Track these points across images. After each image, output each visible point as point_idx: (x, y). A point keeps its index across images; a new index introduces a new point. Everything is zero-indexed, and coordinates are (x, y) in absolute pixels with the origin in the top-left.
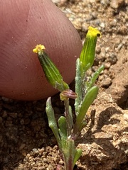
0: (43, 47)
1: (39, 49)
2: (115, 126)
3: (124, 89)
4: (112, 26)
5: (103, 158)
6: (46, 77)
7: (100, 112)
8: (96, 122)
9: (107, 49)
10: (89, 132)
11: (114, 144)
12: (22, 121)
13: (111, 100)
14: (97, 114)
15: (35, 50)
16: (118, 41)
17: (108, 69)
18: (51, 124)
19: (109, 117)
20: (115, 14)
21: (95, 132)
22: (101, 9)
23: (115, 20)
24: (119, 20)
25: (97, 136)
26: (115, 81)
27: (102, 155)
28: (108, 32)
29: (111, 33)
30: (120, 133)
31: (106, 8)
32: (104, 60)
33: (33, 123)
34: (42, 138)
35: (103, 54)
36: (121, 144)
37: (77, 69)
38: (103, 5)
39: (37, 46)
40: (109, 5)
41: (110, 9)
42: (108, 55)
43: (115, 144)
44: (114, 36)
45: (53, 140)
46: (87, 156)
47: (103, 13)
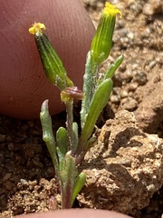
1: (37, 29)
3: (153, 114)
4: (144, 38)
6: (44, 68)
7: (116, 133)
8: (110, 146)
9: (135, 66)
10: (100, 157)
11: (132, 173)
12: (11, 146)
16: (150, 57)
17: (133, 90)
19: (128, 138)
20: (148, 22)
21: (107, 157)
22: (131, 17)
23: (148, 30)
24: (153, 31)
25: (110, 161)
26: (143, 104)
27: (115, 186)
28: (137, 45)
29: (141, 47)
31: (137, 15)
32: (129, 80)
34: (35, 167)
35: (128, 73)
36: (142, 175)
38: (134, 11)
39: (35, 25)
40: (141, 11)
41: (142, 17)
42: (135, 73)
43: (134, 173)
44: (145, 51)
46: (93, 185)
47: (133, 21)
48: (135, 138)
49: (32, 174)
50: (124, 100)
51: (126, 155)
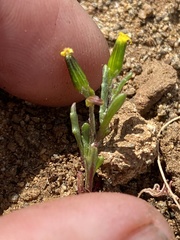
0: (71, 51)
1: (67, 52)
2: (138, 135)
3: (148, 100)
4: (139, 37)
5: (125, 167)
6: (73, 81)
7: (123, 121)
8: (119, 131)
9: (133, 59)
10: (112, 140)
11: (136, 153)
12: (44, 126)
13: (135, 110)
14: (121, 123)
15: (62, 53)
16: (144, 53)
17: (132, 79)
18: (75, 130)
19: (132, 126)
20: (142, 25)
21: (117, 141)
22: (129, 19)
23: (142, 31)
24: (146, 31)
25: (120, 144)
26: (140, 91)
27: (124, 164)
28: (134, 43)
29: (137, 44)
30: (142, 143)
31: (134, 19)
32: (129, 70)
33: (56, 129)
34: (63, 144)
35: (128, 65)
36: (143, 154)
37: (104, 76)
38: (131, 15)
39: (66, 49)
40: (137, 15)
41: (137, 20)
42: (133, 65)
43: (138, 153)
44: (140, 46)
45: (74, 146)
46: (108, 164)
47: (131, 23)
48: (137, 126)
49: (62, 149)
50: (126, 87)
51: (131, 140)
